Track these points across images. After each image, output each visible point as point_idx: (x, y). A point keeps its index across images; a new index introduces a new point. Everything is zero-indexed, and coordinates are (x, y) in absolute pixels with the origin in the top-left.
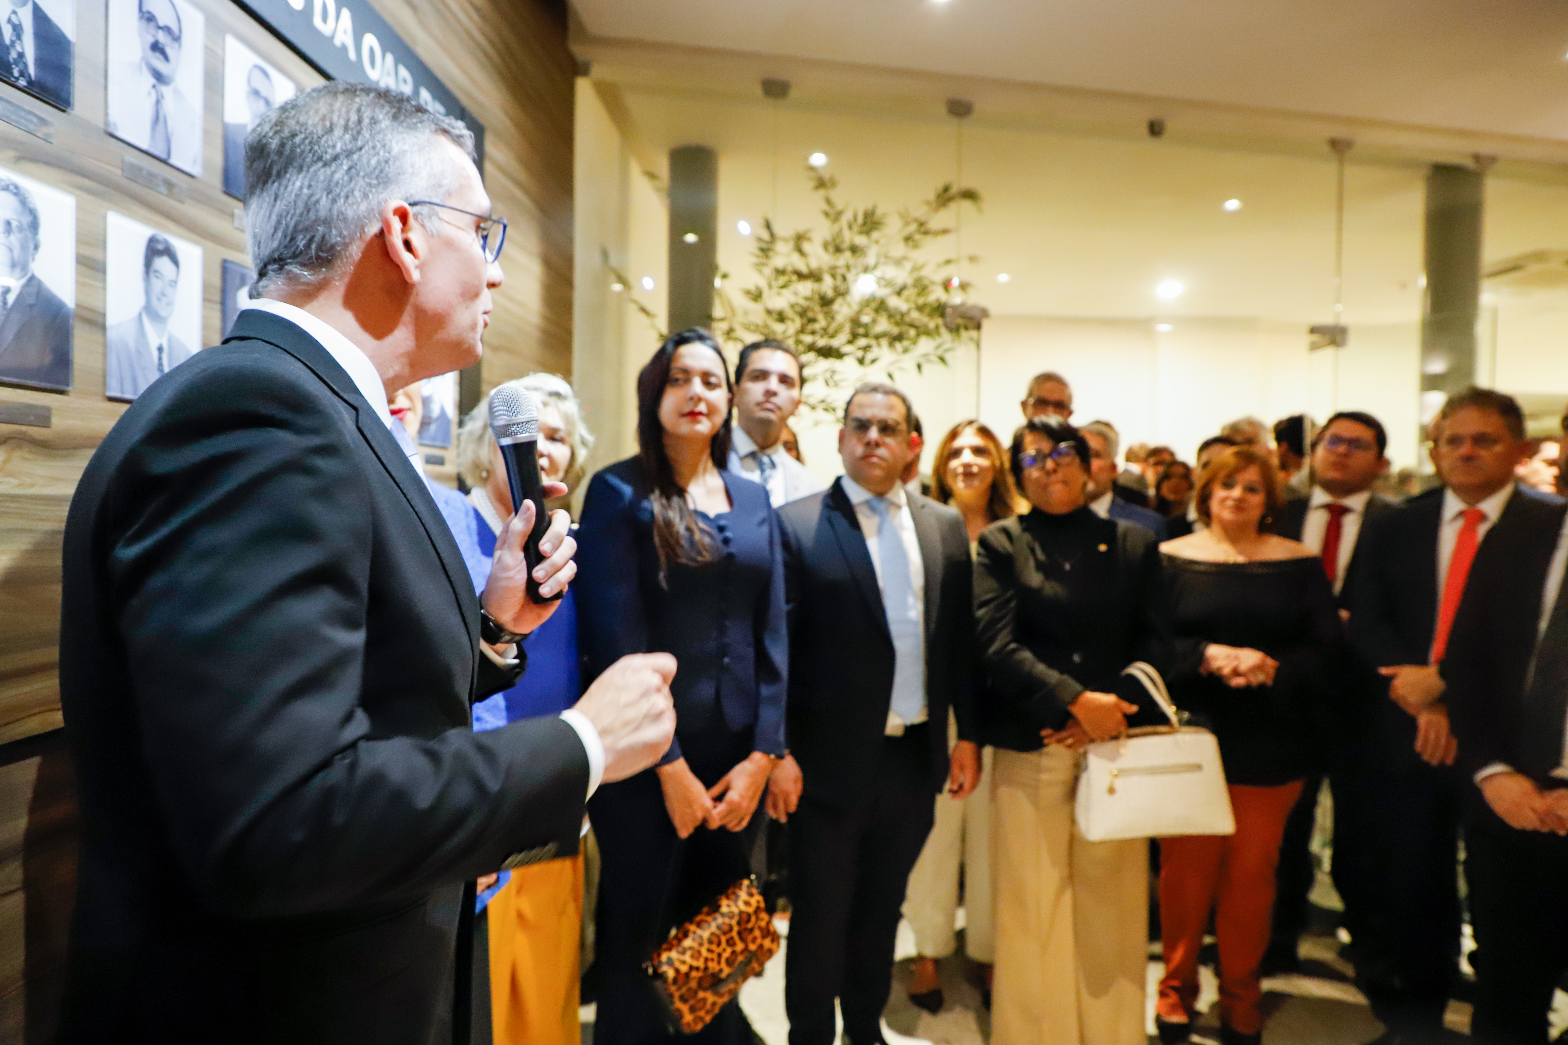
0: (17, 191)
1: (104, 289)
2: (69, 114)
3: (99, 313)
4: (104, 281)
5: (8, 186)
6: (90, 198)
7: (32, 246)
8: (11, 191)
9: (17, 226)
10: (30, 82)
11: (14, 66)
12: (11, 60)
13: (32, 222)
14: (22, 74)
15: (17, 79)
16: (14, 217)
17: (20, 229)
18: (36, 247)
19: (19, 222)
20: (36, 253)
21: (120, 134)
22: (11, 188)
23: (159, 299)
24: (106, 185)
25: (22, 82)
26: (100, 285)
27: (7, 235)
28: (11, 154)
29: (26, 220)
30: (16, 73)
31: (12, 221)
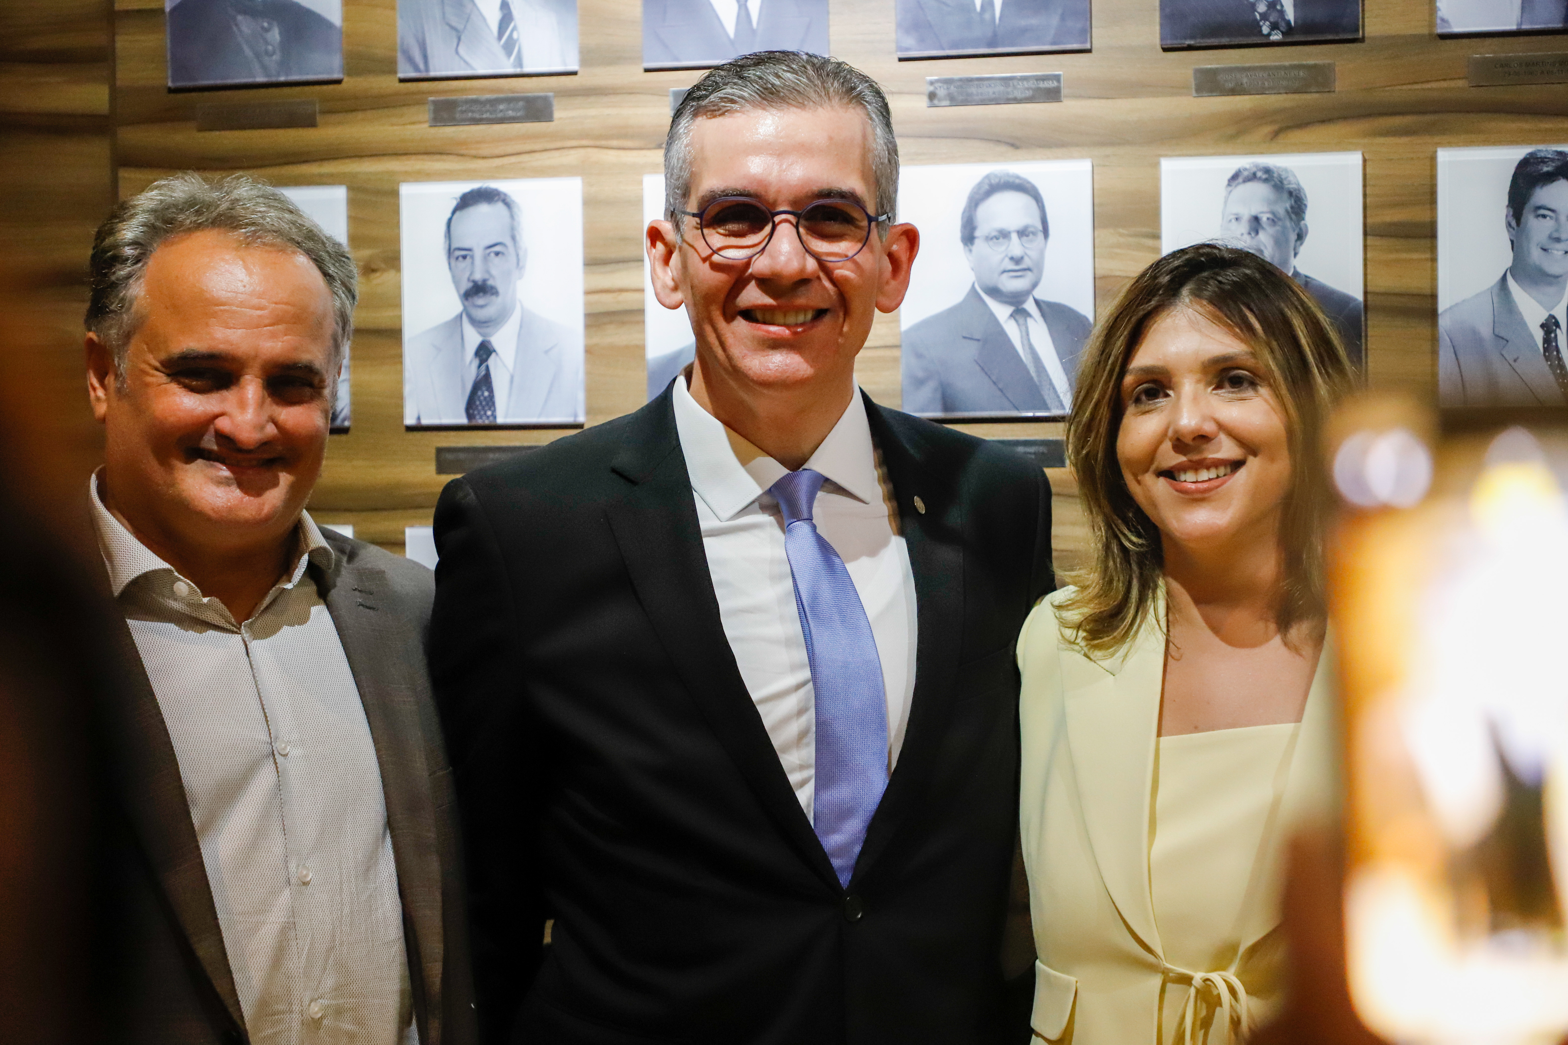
0: (1269, 176)
1: (1434, 260)
2: (1362, 40)
3: (1425, 296)
4: (1433, 249)
5: (1254, 174)
6: (1404, 140)
7: (1293, 237)
8: (1260, 179)
9: (1268, 219)
10: (1289, 30)
11: (1261, 23)
12: (1258, 17)
13: (1292, 207)
14: (1274, 27)
15: (1269, 35)
16: (1265, 209)
17: (1273, 221)
18: (1300, 237)
19: (1273, 213)
20: (1301, 244)
21: (1457, 29)
22: (1259, 174)
23: (1545, 250)
24: (1435, 112)
25: (1276, 37)
26: (1428, 256)
27: (1253, 235)
28: (1268, 129)
29: (1283, 207)
30: (1265, 30)
31: (1260, 216)
